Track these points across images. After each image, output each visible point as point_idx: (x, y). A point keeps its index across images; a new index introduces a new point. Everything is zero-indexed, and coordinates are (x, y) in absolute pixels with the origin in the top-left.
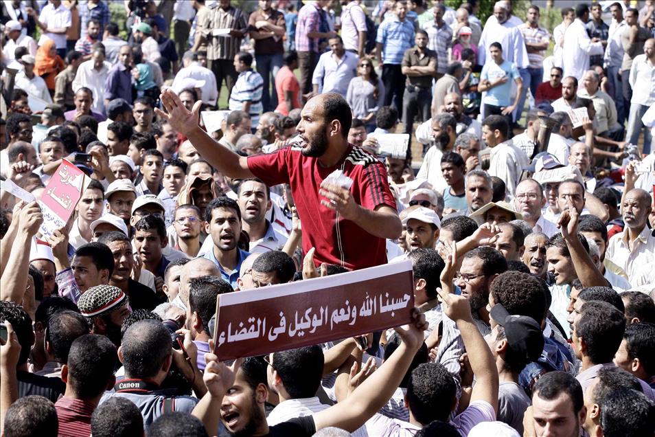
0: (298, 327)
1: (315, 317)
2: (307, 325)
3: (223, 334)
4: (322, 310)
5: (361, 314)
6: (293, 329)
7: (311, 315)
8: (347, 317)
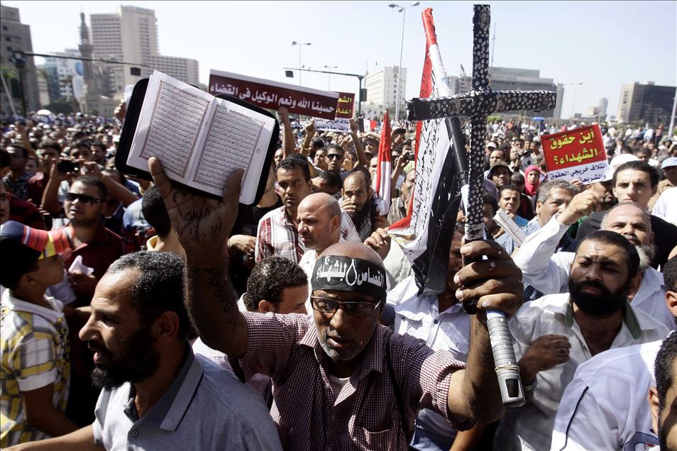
0: (257, 98)
1: (269, 97)
2: (264, 99)
3: (213, 87)
4: (273, 95)
5: (299, 105)
6: (255, 97)
7: (266, 96)
8: (289, 104)
